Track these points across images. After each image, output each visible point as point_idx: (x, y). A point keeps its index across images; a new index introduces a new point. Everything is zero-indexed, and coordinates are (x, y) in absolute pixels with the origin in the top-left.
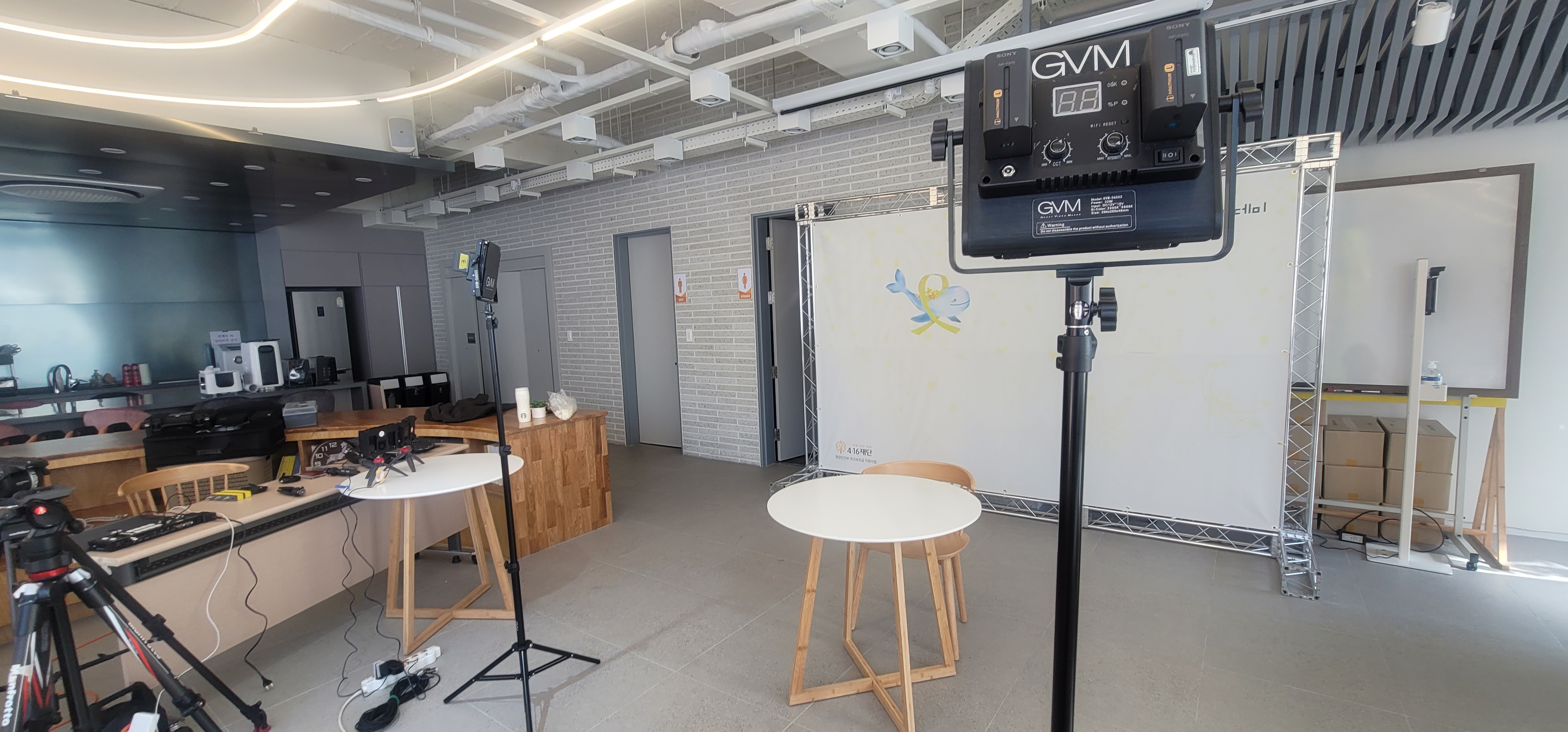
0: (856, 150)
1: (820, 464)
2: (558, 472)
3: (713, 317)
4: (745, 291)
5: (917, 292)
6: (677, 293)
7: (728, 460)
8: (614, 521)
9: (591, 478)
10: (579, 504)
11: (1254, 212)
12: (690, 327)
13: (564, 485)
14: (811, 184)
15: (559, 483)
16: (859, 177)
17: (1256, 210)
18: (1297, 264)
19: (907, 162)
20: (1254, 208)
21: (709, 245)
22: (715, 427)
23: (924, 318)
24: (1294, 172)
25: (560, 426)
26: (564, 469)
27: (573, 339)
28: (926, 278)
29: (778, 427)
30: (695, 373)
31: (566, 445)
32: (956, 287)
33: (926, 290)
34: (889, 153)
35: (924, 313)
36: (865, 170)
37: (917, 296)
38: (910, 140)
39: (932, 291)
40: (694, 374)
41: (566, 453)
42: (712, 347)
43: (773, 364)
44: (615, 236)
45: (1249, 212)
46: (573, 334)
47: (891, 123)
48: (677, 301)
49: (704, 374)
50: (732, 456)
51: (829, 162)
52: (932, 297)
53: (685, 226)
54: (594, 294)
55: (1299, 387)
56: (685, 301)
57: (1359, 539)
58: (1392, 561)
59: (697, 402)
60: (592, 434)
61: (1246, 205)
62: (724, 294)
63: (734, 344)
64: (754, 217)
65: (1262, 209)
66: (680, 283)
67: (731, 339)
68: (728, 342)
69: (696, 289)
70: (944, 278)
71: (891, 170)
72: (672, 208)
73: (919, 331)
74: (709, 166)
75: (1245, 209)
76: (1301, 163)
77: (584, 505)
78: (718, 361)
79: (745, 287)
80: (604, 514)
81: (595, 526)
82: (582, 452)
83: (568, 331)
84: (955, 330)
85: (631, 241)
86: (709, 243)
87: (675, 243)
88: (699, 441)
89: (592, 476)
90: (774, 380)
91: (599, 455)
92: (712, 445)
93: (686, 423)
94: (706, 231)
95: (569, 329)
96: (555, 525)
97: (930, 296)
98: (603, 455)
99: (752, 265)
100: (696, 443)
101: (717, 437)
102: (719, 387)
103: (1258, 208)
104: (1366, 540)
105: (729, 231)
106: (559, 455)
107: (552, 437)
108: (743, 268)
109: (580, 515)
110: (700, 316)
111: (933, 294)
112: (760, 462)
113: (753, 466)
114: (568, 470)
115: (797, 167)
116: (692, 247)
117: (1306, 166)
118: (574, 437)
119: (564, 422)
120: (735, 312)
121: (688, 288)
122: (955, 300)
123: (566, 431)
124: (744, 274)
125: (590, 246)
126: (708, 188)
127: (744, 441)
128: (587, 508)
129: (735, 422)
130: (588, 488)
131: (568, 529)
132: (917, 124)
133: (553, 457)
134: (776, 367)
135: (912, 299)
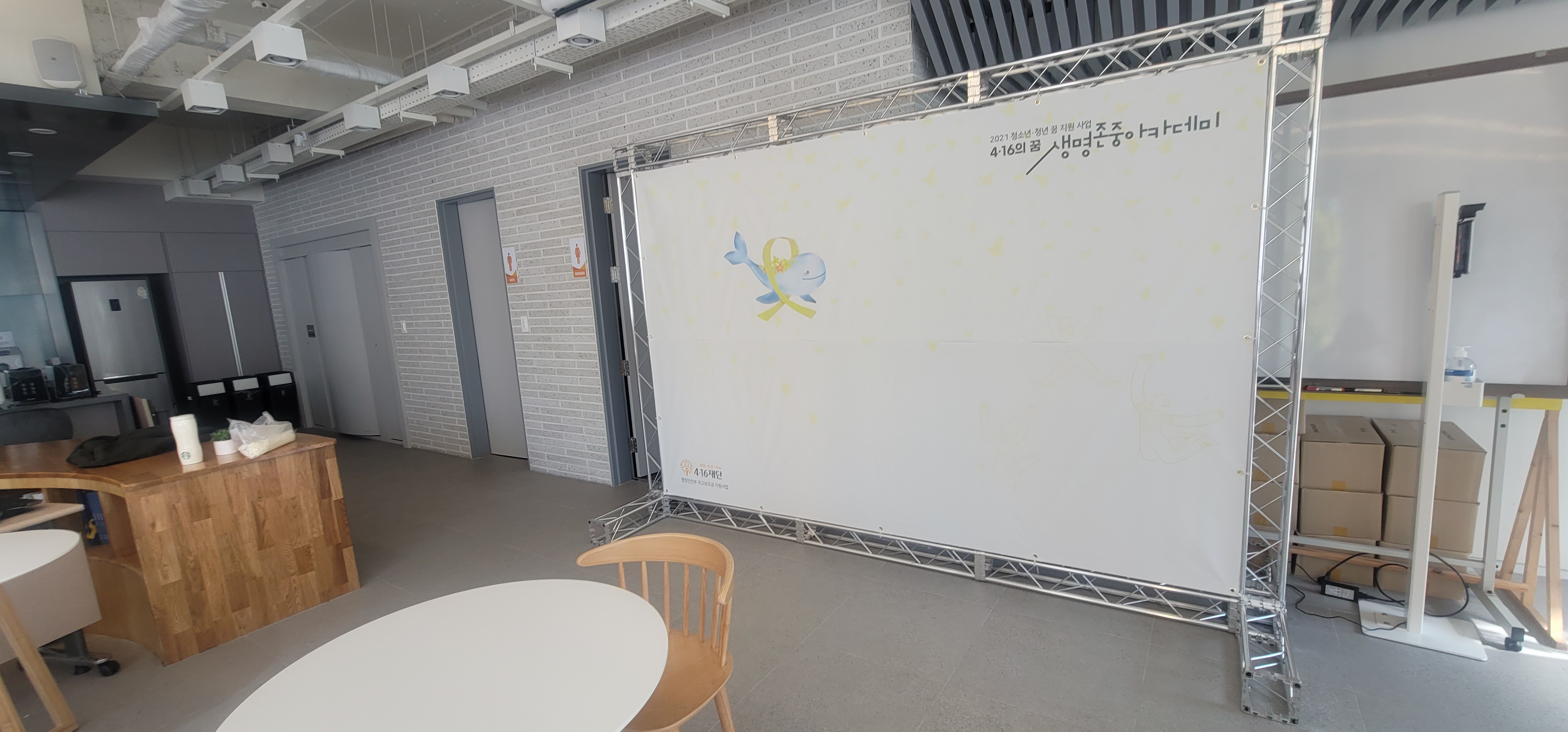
0: (690, 74)
1: (665, 489)
2: (248, 532)
3: (548, 301)
4: (579, 267)
5: (760, 262)
6: (507, 271)
7: (577, 477)
8: (361, 586)
9: (313, 533)
10: (293, 571)
11: (1201, 128)
12: (524, 314)
13: (260, 549)
14: (642, 123)
15: (250, 548)
16: (696, 111)
17: (1205, 125)
18: (1265, 205)
19: (751, 86)
20: (1201, 123)
21: (537, 209)
22: (560, 436)
23: (771, 298)
24: (1261, 62)
25: (245, 468)
26: (259, 525)
27: (408, 330)
28: (771, 242)
29: (635, 436)
30: (534, 370)
31: (259, 492)
32: (808, 254)
33: (772, 260)
34: (729, 75)
35: (771, 291)
36: (702, 100)
37: (762, 269)
38: (752, 55)
39: (779, 261)
40: (534, 372)
41: (262, 503)
42: (549, 339)
43: (624, 358)
44: (439, 203)
45: (1195, 128)
46: (408, 325)
47: (728, 34)
48: (509, 282)
49: (544, 371)
50: (581, 473)
51: (660, 92)
52: (780, 268)
53: (509, 186)
54: (424, 274)
56: (516, 281)
57: (1349, 594)
58: (1397, 635)
59: (541, 407)
60: (309, 472)
61: (1190, 118)
62: (557, 271)
63: (573, 334)
64: (583, 171)
65: (1213, 123)
66: (509, 258)
67: (569, 328)
68: (566, 332)
69: (528, 266)
70: (792, 242)
71: (732, 99)
72: (493, 164)
73: (766, 316)
74: (528, 107)
75: (1189, 124)
76: (1271, 47)
77: (303, 569)
78: (558, 356)
79: (579, 262)
80: (342, 577)
81: (326, 596)
82: (293, 499)
83: (401, 322)
84: (810, 314)
85: (463, 209)
86: (535, 207)
87: (501, 208)
88: (546, 453)
89: (315, 530)
90: (626, 378)
91: (326, 501)
92: (559, 459)
93: (531, 431)
94: (531, 192)
95: (402, 318)
96: (248, 606)
97: (777, 268)
98: (334, 498)
99: (584, 234)
100: (542, 456)
101: (564, 450)
102: (561, 388)
103: (1208, 122)
104: (1359, 596)
105: (556, 191)
106: (247, 507)
107: (231, 485)
108: (575, 237)
109: (295, 585)
110: (534, 299)
111: (780, 265)
112: (610, 480)
113: (604, 486)
114: (268, 526)
115: (625, 102)
116: (519, 212)
117: (1279, 51)
118: (277, 480)
119: (251, 461)
120: (571, 293)
121: (519, 265)
122: (808, 272)
123: (259, 473)
124: (577, 245)
125: (415, 216)
126: (530, 135)
127: (592, 455)
128: (309, 574)
129: (581, 431)
130: (309, 547)
131: (275, 607)
132: (760, 33)
133: (235, 512)
134: (627, 361)
135: (756, 272)
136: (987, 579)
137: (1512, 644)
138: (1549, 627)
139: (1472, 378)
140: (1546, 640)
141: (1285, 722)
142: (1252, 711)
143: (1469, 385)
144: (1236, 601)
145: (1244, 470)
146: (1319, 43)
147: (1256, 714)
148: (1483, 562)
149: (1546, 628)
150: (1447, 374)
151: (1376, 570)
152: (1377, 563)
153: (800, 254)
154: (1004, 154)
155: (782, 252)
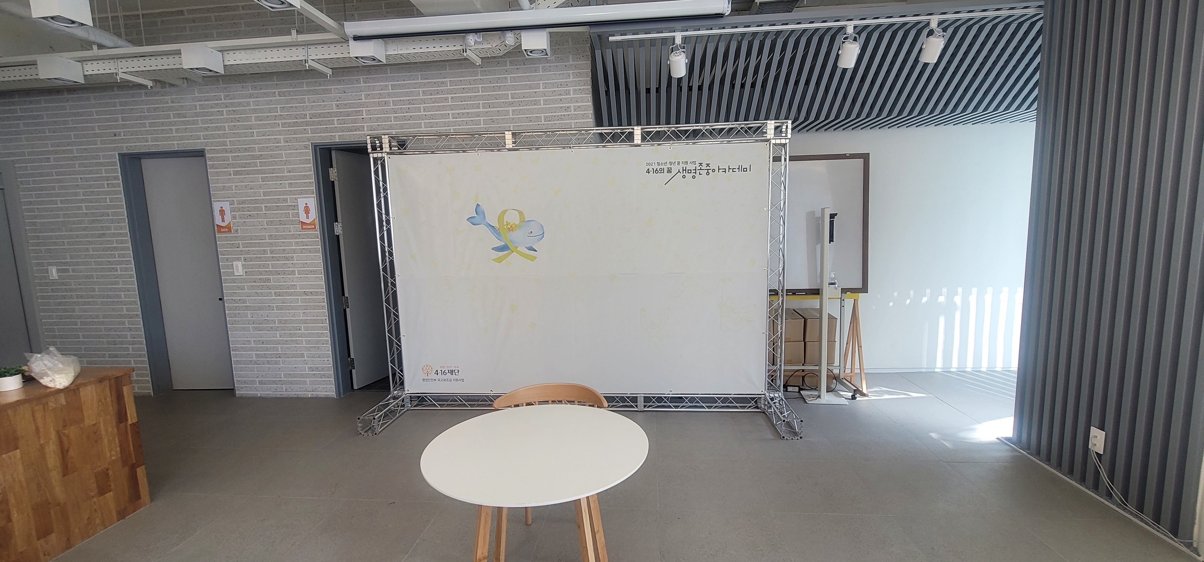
0: (427, 90)
1: (406, 389)
2: (53, 460)
3: (268, 248)
4: (308, 221)
5: (496, 225)
6: (218, 221)
7: (296, 396)
8: (152, 500)
9: (111, 456)
10: (93, 494)
11: (744, 171)
12: (239, 259)
13: (64, 475)
14: (380, 118)
15: (55, 476)
16: (432, 117)
17: (745, 170)
18: (770, 209)
19: (478, 107)
20: (744, 168)
21: (259, 172)
22: (276, 363)
23: (503, 248)
24: (766, 145)
25: (52, 399)
26: (64, 452)
27: (59, 276)
28: (504, 212)
29: (352, 356)
30: (247, 308)
31: (64, 421)
32: (532, 221)
33: (505, 223)
34: (461, 97)
35: (504, 243)
36: (437, 111)
37: (497, 229)
38: (480, 88)
39: (510, 224)
40: (247, 310)
41: (66, 432)
42: (269, 280)
43: (343, 294)
44: (122, 156)
45: (741, 171)
46: (58, 271)
47: (462, 70)
48: (219, 232)
49: (260, 308)
50: (301, 391)
51: (400, 99)
52: (511, 229)
53: (226, 149)
54: (93, 222)
55: (774, 293)
56: (230, 231)
57: (797, 389)
58: (818, 401)
59: (253, 339)
60: (109, 399)
61: (739, 166)
62: (281, 224)
63: (297, 276)
64: (315, 147)
65: (748, 169)
66: (222, 212)
67: (293, 272)
68: (289, 274)
69: (244, 218)
70: (520, 213)
71: (463, 114)
72: (206, 129)
73: (499, 260)
74: (255, 88)
75: (739, 168)
76: (770, 139)
77: (102, 491)
78: (278, 294)
79: (308, 217)
80: (135, 496)
81: (122, 514)
82: (94, 425)
83: (50, 267)
84: (533, 258)
85: (146, 163)
86: (258, 170)
87: (213, 167)
88: (257, 379)
89: (113, 453)
90: (345, 311)
91: (122, 425)
92: (274, 382)
93: (238, 362)
94: (254, 157)
95: (50, 264)
96: (52, 532)
97: (509, 228)
98: (130, 422)
99: (315, 195)
100: (253, 382)
101: (281, 374)
102: (280, 322)
103: (746, 168)
104: (800, 389)
105: (284, 159)
106: (53, 435)
107: (38, 415)
108: (305, 198)
109: (95, 507)
110: (250, 247)
111: (511, 227)
112: (334, 393)
113: (327, 399)
114: (71, 453)
115: (364, 100)
116: (236, 173)
117: (773, 141)
118: (80, 409)
119: (59, 391)
120: (297, 243)
121: (234, 217)
122: (531, 232)
123: (64, 403)
124: (306, 204)
125: (81, 165)
126: (255, 111)
127: (314, 374)
128: (107, 495)
129: (302, 355)
130: (107, 470)
131: (77, 531)
132: (486, 75)
133: (42, 442)
134: (347, 297)
135: (492, 231)
136: (644, 409)
137: (853, 398)
138: (862, 389)
139: (837, 286)
140: (863, 395)
141: (798, 439)
142: (785, 438)
143: (836, 289)
144: (764, 396)
145: (765, 332)
146: (788, 141)
147: (787, 439)
148: (840, 366)
149: (861, 390)
150: (829, 284)
151: (803, 377)
152: (803, 374)
153: (526, 220)
154: (653, 173)
155: (513, 218)
